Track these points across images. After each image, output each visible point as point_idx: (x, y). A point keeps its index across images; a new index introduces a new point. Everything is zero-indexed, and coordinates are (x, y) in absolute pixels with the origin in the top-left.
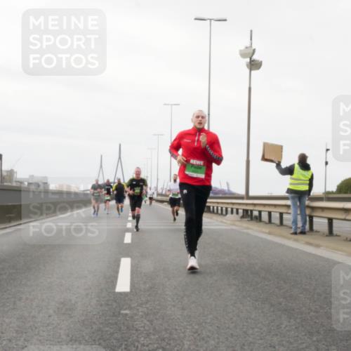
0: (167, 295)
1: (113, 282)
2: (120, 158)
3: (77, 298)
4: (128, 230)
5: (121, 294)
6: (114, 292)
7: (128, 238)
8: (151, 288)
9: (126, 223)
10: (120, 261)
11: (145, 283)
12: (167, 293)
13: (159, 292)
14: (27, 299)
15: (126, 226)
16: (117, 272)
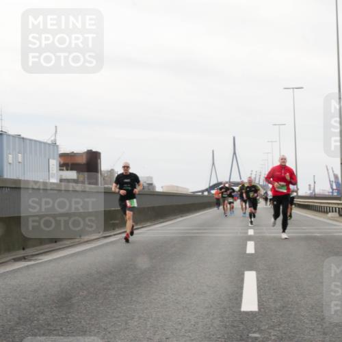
0: (303, 316)
1: (237, 299)
2: (235, 153)
3: (197, 317)
4: (250, 238)
5: (247, 313)
6: (240, 311)
7: (251, 248)
8: (283, 307)
9: (247, 230)
10: (243, 274)
11: (275, 301)
12: (303, 313)
13: (294, 312)
14: (140, 318)
15: (247, 233)
16: (242, 288)
